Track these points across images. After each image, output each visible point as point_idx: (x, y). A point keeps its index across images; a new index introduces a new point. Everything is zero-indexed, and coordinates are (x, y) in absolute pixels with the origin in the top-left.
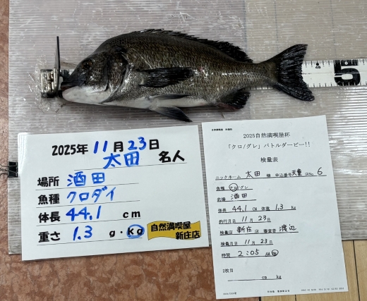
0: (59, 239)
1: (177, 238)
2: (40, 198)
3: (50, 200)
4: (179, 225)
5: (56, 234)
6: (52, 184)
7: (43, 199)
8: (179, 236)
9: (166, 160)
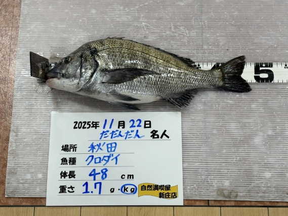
0: (73, 192)
1: (160, 197)
2: (62, 160)
3: (70, 162)
4: (162, 187)
5: (72, 188)
6: (72, 150)
7: (64, 161)
8: (161, 196)
9: (156, 136)
